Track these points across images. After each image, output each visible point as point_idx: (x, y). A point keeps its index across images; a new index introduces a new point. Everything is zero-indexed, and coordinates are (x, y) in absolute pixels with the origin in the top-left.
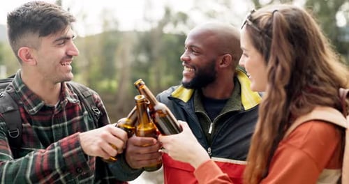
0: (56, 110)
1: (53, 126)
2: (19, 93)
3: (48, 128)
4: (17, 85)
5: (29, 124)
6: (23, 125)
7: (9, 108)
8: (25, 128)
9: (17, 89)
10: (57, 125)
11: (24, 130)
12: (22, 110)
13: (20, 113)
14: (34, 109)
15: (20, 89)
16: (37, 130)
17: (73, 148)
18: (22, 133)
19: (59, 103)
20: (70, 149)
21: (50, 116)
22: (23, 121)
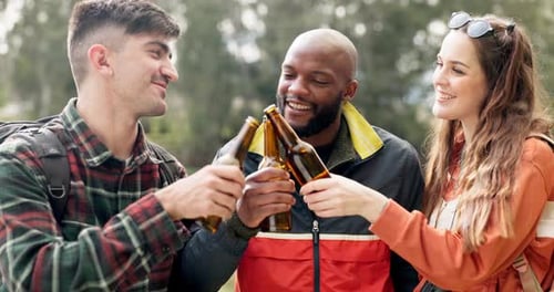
0: (127, 168)
1: (120, 193)
2: (73, 132)
3: (112, 195)
4: (70, 119)
5: (81, 183)
6: (72, 183)
7: (53, 151)
8: (75, 187)
9: (69, 125)
10: (126, 193)
11: (72, 191)
12: (73, 159)
13: (70, 164)
14: (95, 159)
15: (74, 126)
16: (95, 195)
17: (154, 215)
18: (69, 197)
19: (133, 160)
20: (149, 217)
21: (117, 177)
22: (72, 177)
